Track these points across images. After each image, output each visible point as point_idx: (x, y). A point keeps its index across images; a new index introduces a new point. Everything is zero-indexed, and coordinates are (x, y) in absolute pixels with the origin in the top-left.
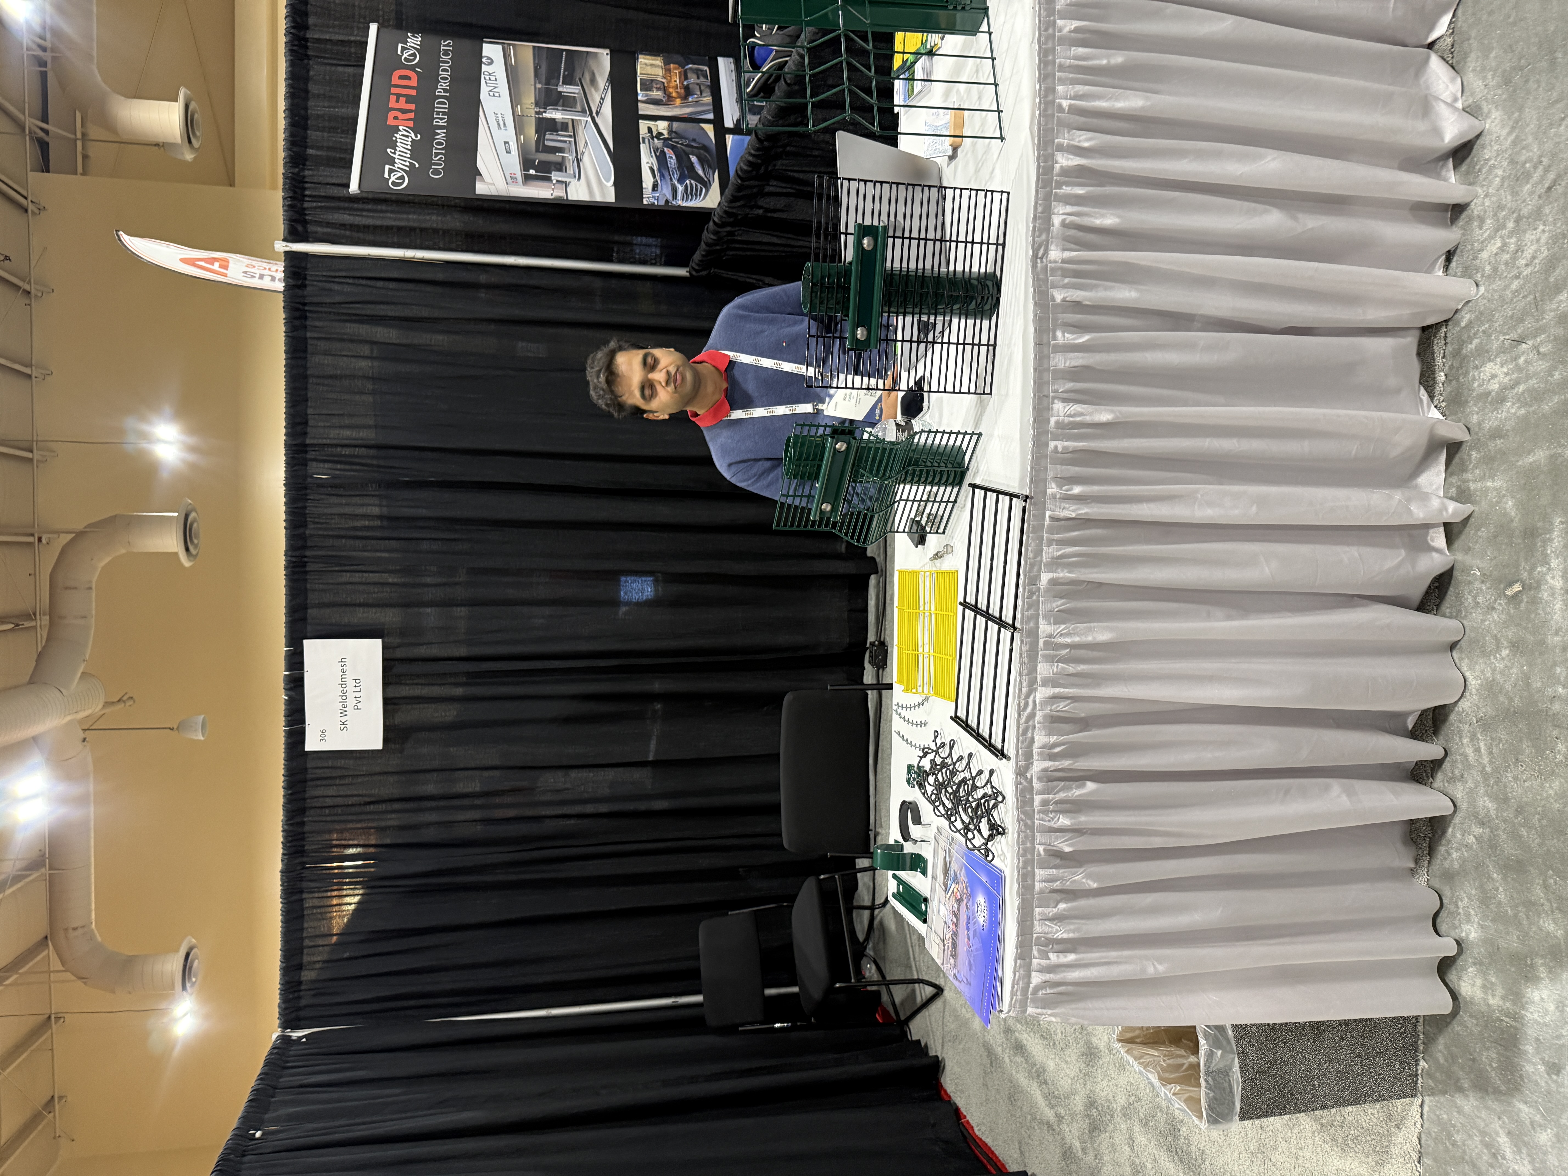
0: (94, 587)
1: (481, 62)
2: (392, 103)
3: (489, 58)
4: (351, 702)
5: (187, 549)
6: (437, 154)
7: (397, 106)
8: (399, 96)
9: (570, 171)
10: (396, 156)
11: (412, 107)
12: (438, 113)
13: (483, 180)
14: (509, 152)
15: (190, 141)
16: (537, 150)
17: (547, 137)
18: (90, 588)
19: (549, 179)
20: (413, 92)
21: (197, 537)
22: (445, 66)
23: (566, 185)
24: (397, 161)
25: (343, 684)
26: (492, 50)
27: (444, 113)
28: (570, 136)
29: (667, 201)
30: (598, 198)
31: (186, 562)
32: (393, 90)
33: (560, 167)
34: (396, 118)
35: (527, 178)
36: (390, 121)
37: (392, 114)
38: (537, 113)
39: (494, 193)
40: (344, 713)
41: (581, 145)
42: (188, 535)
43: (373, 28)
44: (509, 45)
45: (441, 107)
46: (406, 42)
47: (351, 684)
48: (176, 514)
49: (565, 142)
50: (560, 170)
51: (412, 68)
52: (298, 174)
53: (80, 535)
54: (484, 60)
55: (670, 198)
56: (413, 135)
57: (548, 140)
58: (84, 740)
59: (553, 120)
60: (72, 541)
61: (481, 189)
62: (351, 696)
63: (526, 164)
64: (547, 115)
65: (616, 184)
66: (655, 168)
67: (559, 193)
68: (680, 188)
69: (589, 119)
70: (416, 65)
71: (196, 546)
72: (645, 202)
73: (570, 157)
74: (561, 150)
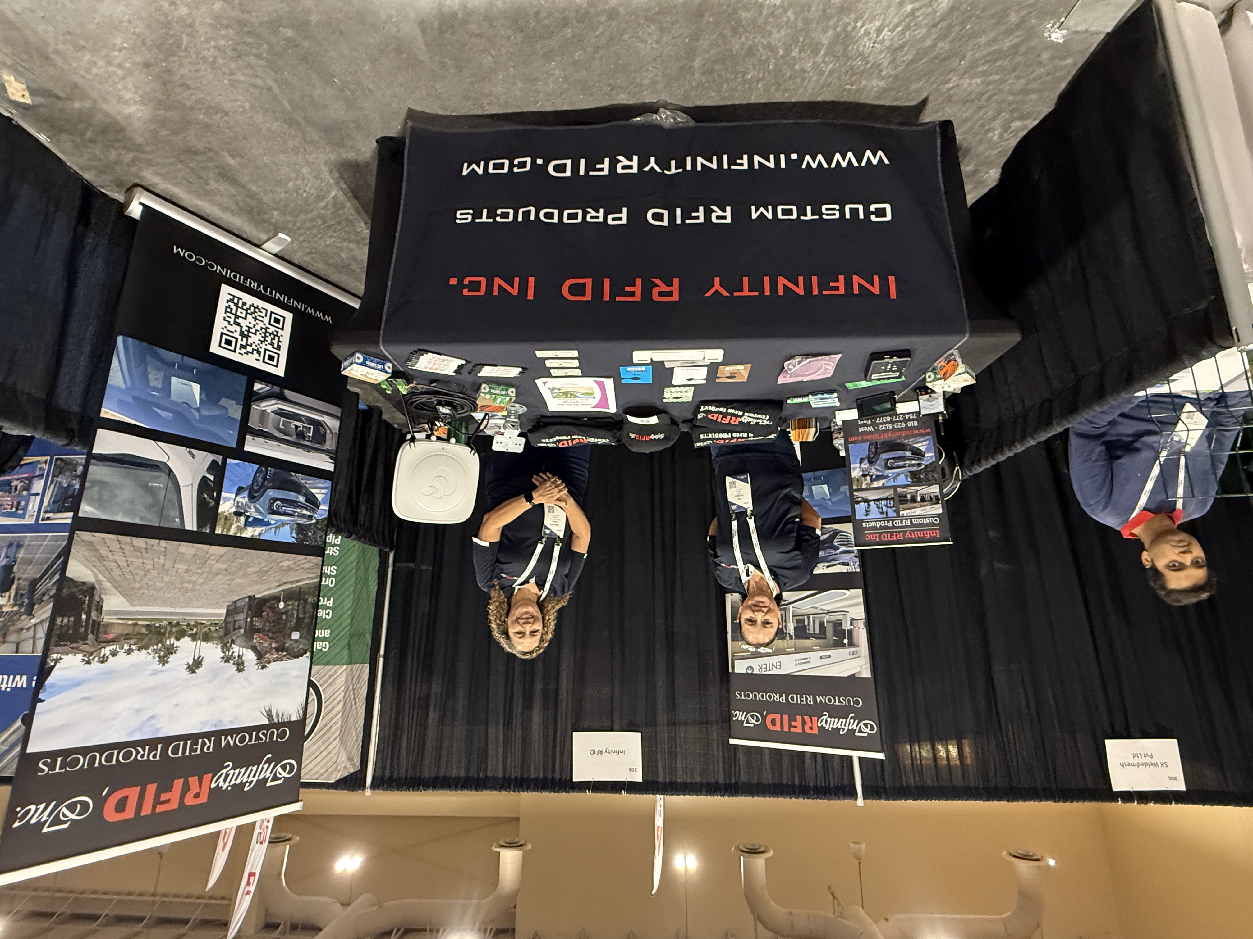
0: (789, 910)
1: (752, 674)
2: (799, 730)
3: (747, 669)
4: (1148, 760)
5: (763, 852)
6: (839, 701)
7: (800, 727)
8: (790, 726)
9: (841, 617)
10: (846, 728)
11: (799, 718)
12: (801, 701)
13: (859, 672)
14: (830, 656)
15: (521, 845)
16: (825, 638)
17: (812, 632)
18: (790, 913)
19: (850, 632)
20: (786, 717)
21: (754, 845)
22: (759, 696)
23: (852, 620)
24: (850, 728)
25: (1138, 765)
26: (740, 667)
27: (801, 697)
28: (809, 618)
29: (856, 556)
30: (861, 600)
31: (771, 854)
32: (786, 729)
33: (837, 625)
34: (811, 728)
35: (851, 644)
36: (815, 731)
37: (807, 730)
38: (791, 638)
39: (868, 665)
40: (1156, 765)
41: (815, 611)
42: (753, 851)
43: (732, 741)
44: (733, 656)
45: (795, 699)
46: (742, 722)
47: (1136, 760)
48: (742, 858)
49: (814, 621)
50: (841, 624)
51: (764, 718)
52: (814, 790)
53: (758, 918)
54: (749, 672)
55: (853, 555)
56: (825, 717)
57: (814, 630)
58: (886, 919)
59: (795, 629)
60: (763, 923)
61: (866, 673)
62: (1144, 760)
63: (839, 645)
64: (792, 633)
65: (847, 589)
66: (827, 564)
67: (861, 624)
68: (843, 548)
69: (791, 606)
70: (761, 715)
71: (760, 846)
72: (858, 570)
73: (826, 618)
74: (822, 624)
